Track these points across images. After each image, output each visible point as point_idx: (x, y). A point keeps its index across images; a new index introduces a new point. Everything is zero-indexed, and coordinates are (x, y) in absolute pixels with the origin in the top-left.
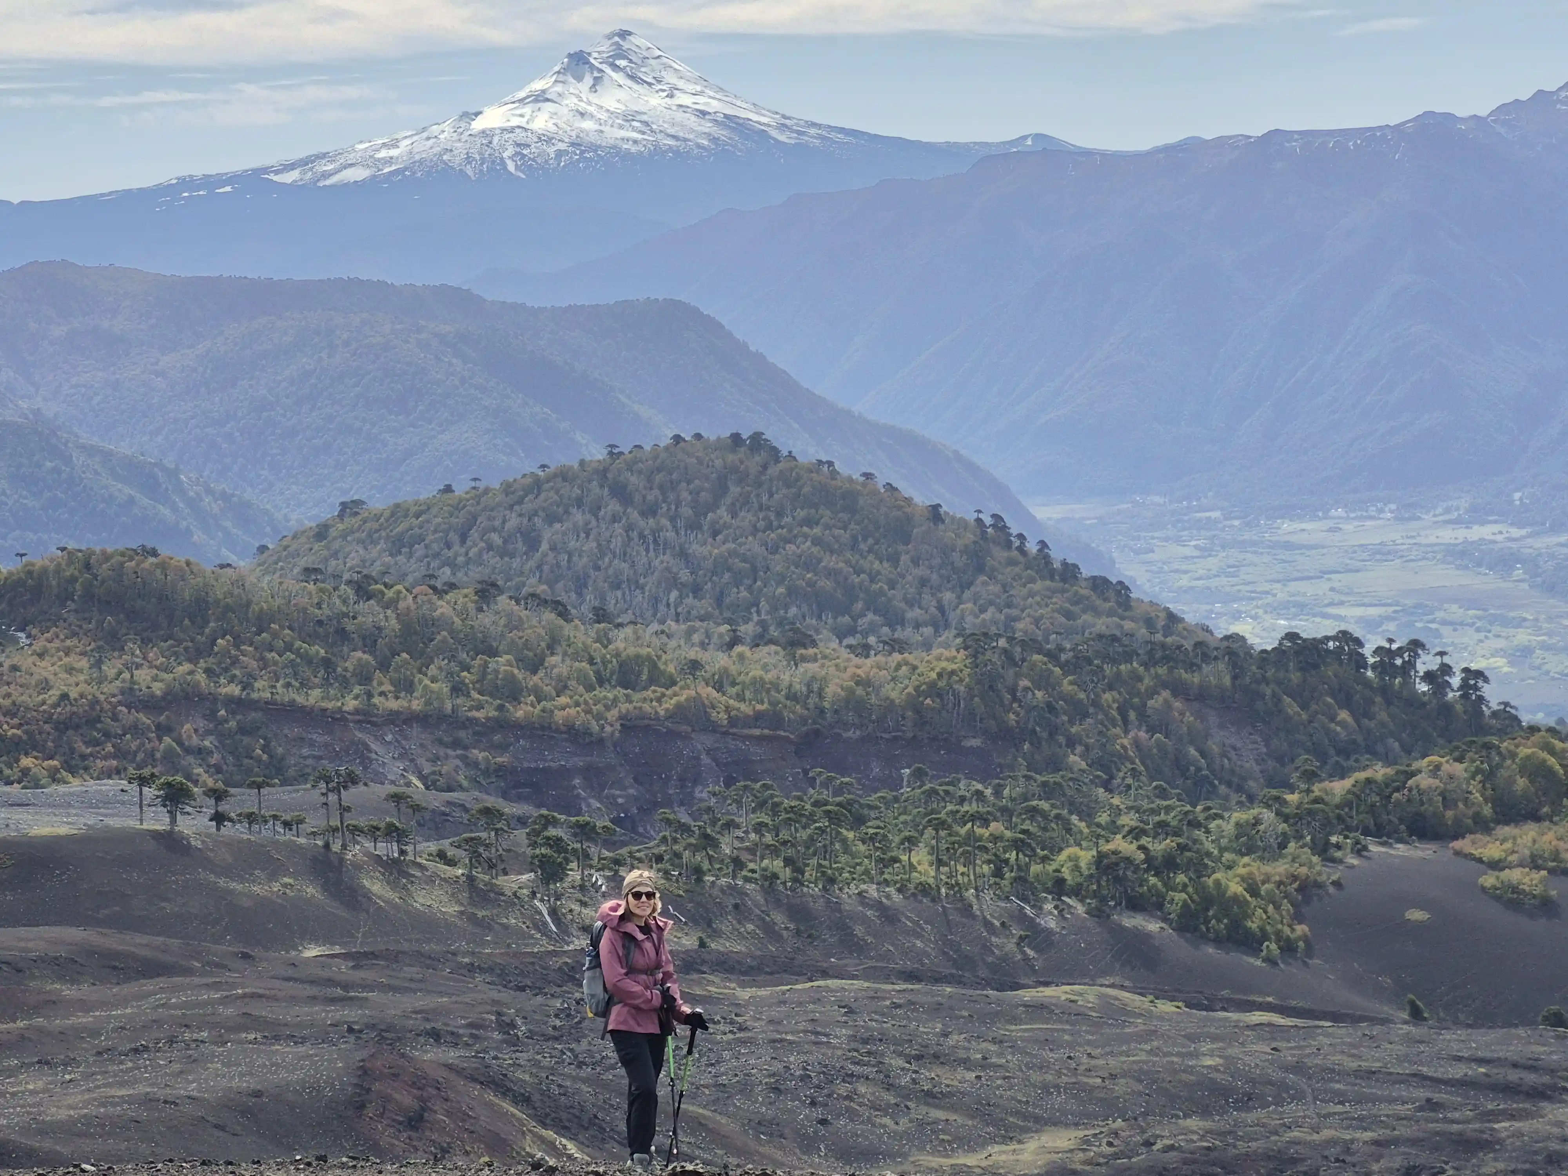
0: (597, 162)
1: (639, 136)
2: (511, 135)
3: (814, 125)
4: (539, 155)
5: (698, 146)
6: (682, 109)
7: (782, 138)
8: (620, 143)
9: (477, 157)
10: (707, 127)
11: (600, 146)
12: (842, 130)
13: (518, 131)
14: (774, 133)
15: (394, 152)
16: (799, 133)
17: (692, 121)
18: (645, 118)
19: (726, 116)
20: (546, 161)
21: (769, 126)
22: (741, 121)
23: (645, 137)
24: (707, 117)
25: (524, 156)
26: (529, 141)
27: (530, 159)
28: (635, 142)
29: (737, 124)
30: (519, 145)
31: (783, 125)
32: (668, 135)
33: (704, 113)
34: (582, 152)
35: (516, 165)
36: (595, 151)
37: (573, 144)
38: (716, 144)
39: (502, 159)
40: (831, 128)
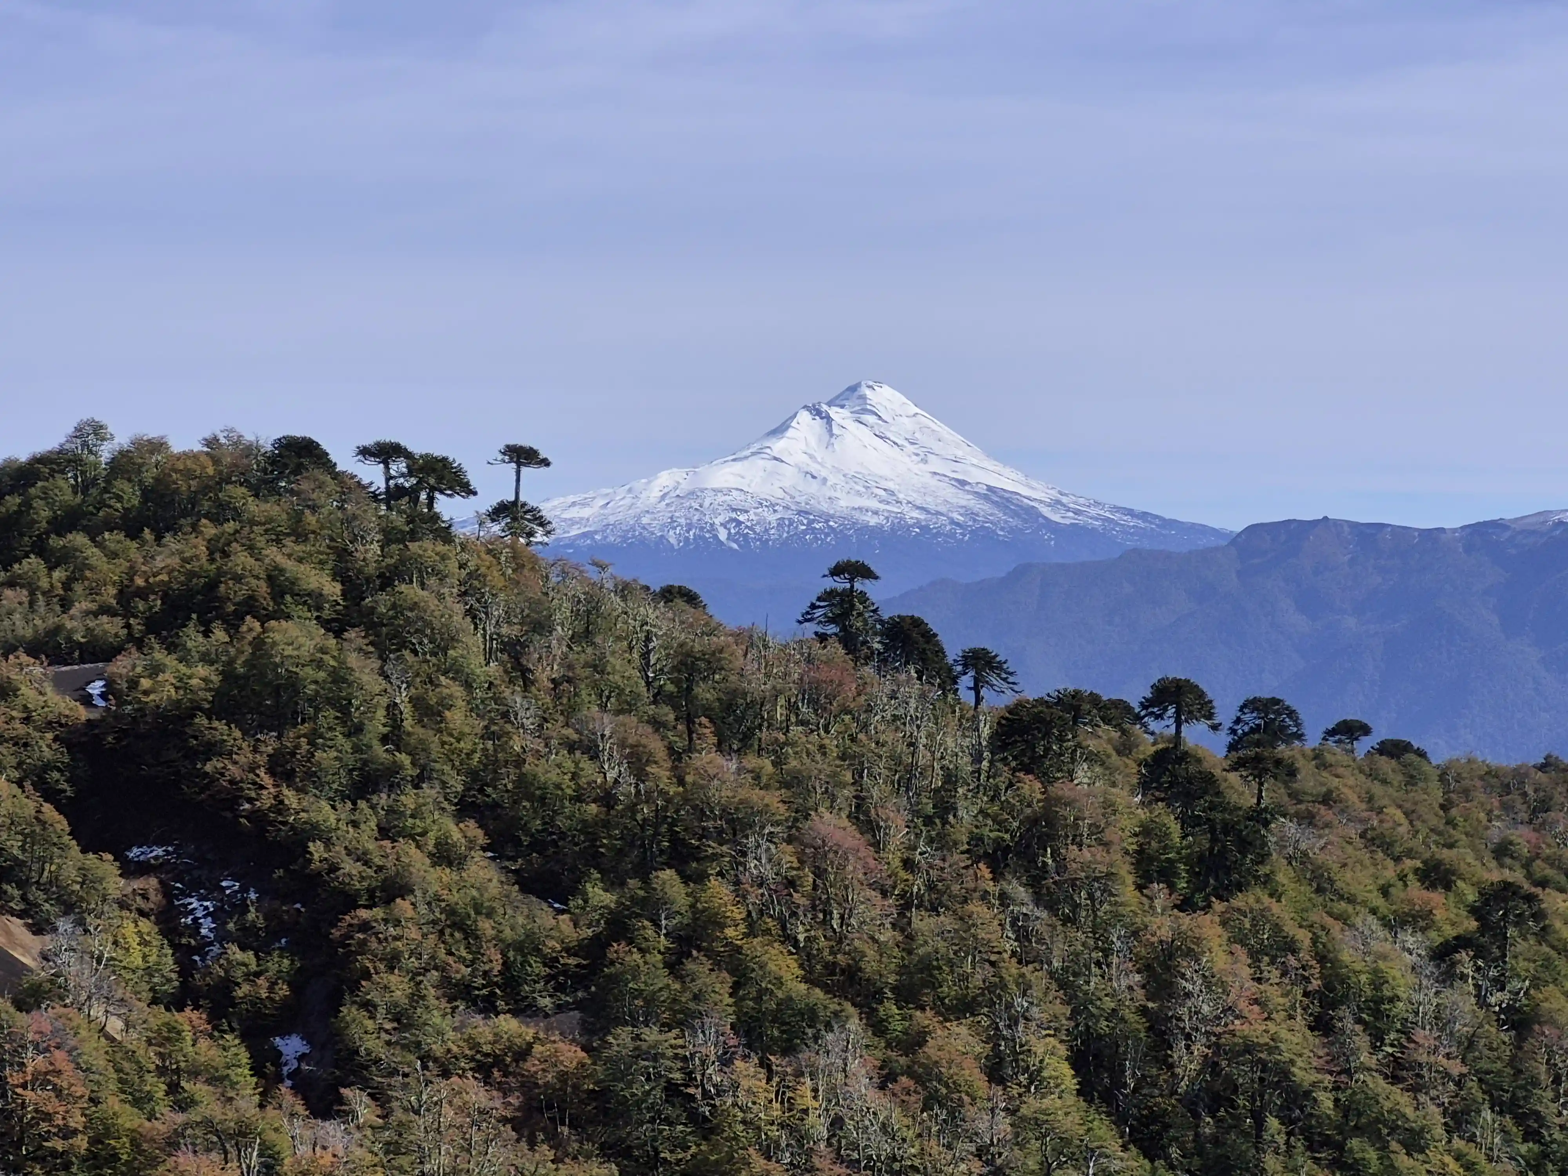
0: (827, 535)
1: (882, 507)
2: (727, 498)
3: (1097, 503)
4: (758, 523)
5: (953, 522)
6: (938, 477)
7: (1056, 518)
8: (857, 515)
9: (683, 521)
10: (965, 500)
11: (832, 516)
12: (1130, 512)
13: (735, 493)
14: (1045, 511)
15: (586, 512)
16: (1077, 512)
17: (949, 493)
18: (891, 485)
19: (990, 488)
20: (766, 530)
21: (1041, 502)
22: (1007, 495)
23: (888, 507)
24: (967, 488)
25: (739, 523)
26: (747, 506)
27: (747, 527)
28: (876, 513)
29: (1001, 497)
30: (734, 510)
31: (1058, 502)
32: (918, 508)
33: (963, 483)
34: (811, 522)
35: (729, 533)
36: (827, 521)
37: (799, 513)
38: (975, 520)
39: (712, 525)
40: (1116, 509)
